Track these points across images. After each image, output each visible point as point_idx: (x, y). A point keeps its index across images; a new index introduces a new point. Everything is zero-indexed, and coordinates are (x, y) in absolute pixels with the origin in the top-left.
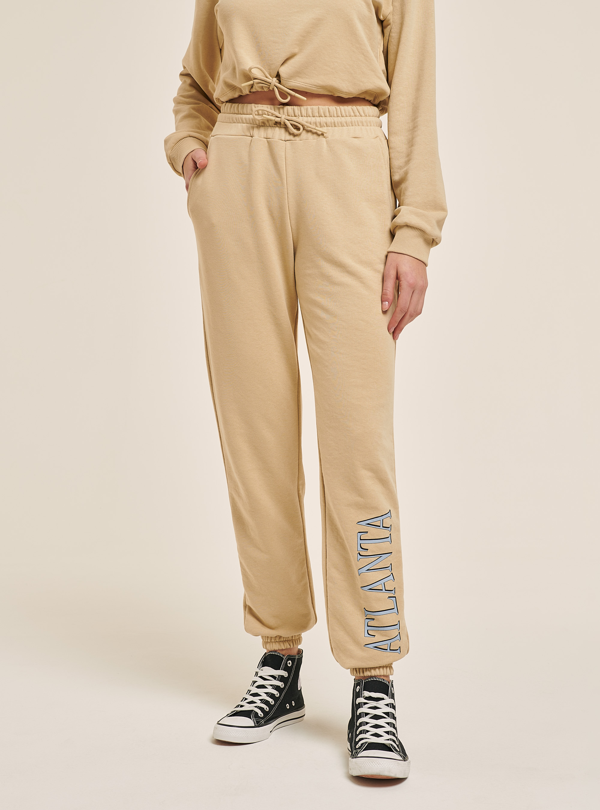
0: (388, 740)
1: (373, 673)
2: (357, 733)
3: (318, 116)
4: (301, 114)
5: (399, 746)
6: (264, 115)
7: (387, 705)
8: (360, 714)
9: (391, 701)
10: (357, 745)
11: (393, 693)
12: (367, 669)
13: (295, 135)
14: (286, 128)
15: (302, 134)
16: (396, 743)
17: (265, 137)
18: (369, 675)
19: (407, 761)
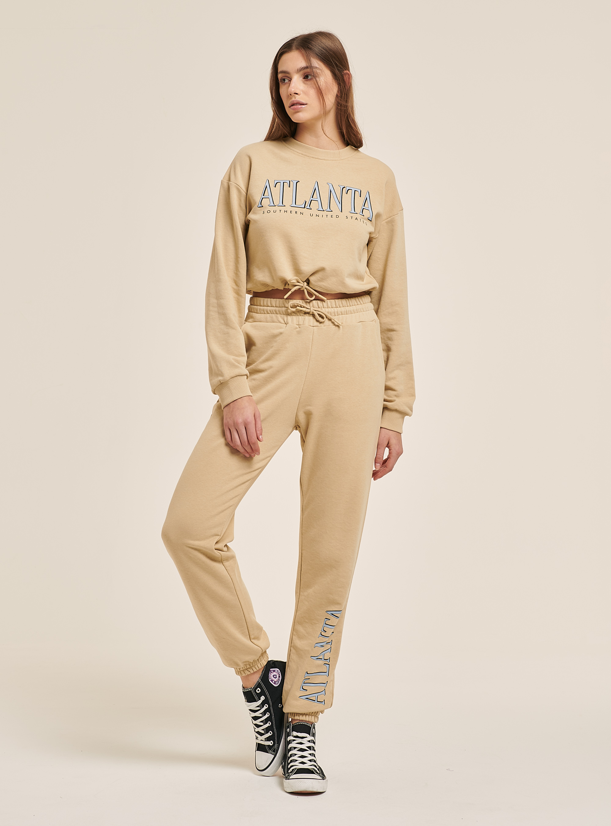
0: (311, 765)
1: (301, 718)
2: (289, 762)
3: (335, 307)
4: (323, 306)
5: (319, 769)
6: (298, 307)
7: (309, 741)
8: (290, 748)
9: (312, 738)
10: (289, 770)
11: (314, 732)
12: (298, 714)
13: (321, 323)
14: (313, 315)
15: (325, 322)
16: (317, 768)
17: (298, 324)
18: (298, 719)
19: (325, 779)
